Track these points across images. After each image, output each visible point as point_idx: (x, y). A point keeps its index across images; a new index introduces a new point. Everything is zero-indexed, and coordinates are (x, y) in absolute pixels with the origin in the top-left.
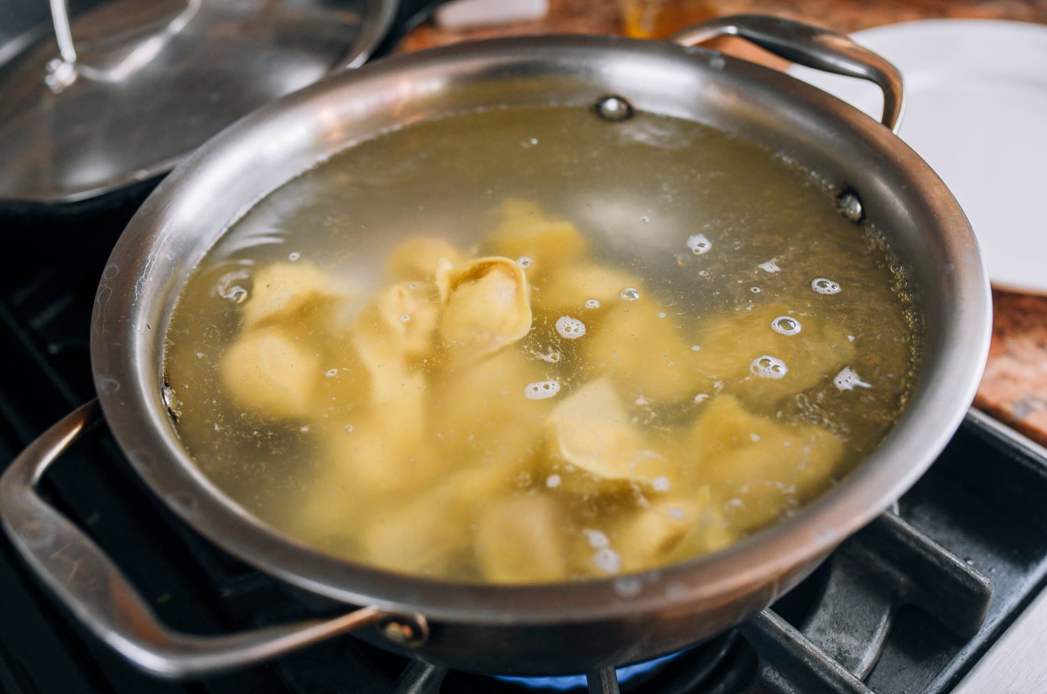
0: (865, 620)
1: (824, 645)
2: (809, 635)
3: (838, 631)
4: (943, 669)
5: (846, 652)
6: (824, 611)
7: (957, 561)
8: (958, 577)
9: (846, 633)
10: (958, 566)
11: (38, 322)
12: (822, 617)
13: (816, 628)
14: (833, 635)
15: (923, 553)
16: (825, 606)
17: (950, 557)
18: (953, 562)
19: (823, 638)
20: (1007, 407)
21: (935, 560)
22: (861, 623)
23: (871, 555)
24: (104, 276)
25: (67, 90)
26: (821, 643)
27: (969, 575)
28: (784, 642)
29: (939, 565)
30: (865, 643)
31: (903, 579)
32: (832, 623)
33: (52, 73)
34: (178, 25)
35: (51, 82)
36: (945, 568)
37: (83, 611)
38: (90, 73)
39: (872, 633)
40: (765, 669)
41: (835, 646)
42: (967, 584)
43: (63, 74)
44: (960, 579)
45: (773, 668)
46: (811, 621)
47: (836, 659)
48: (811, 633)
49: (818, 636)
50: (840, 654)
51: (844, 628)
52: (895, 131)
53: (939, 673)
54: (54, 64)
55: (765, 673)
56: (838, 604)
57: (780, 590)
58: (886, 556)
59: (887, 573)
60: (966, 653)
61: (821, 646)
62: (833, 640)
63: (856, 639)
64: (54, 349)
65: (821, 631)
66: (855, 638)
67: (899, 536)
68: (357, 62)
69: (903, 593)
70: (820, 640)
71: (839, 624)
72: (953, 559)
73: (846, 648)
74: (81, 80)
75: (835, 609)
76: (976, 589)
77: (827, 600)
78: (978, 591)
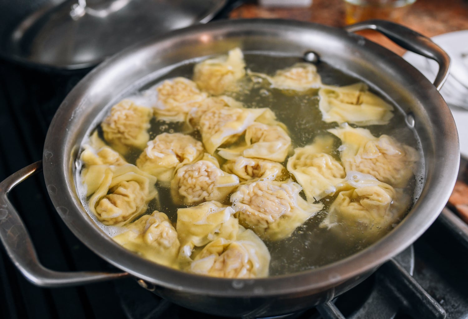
7: (430, 299)
8: (429, 307)
10: (430, 301)
13: (357, 317)
15: (415, 292)
16: (365, 307)
17: (428, 296)
18: (428, 299)
21: (420, 296)
23: (393, 288)
24: (61, 106)
27: (435, 307)
29: (421, 299)
31: (405, 302)
33: (74, 10)
36: (424, 301)
42: (433, 311)
43: (79, 11)
46: (356, 313)
52: (438, 89)
54: (75, 6)
56: (371, 307)
58: (399, 290)
59: (398, 298)
67: (406, 281)
68: (205, 21)
72: (429, 298)
74: (87, 15)
75: (369, 309)
76: (437, 314)
77: (366, 304)
78: (437, 316)
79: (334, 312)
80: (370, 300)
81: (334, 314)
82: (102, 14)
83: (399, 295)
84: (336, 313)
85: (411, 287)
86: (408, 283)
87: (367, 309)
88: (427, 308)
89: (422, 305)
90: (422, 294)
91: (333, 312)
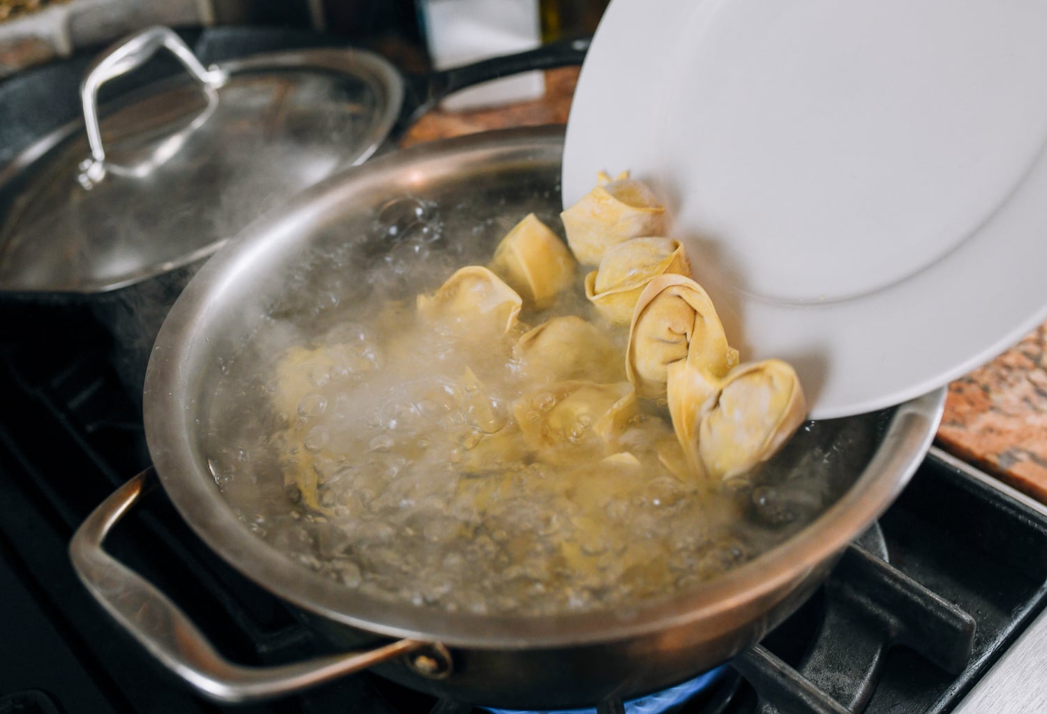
0: (857, 659)
1: (819, 683)
2: (805, 675)
3: (833, 670)
4: (932, 704)
5: (839, 689)
6: (819, 652)
8: (941, 616)
9: (840, 671)
10: (941, 605)
11: (74, 404)
12: (817, 657)
13: (812, 667)
14: (829, 674)
15: (909, 594)
16: (821, 647)
17: (934, 597)
18: (937, 601)
19: (819, 677)
20: (992, 458)
21: (919, 600)
22: (854, 662)
23: (863, 600)
25: (97, 186)
26: (817, 682)
27: (951, 613)
28: (780, 679)
29: (923, 605)
30: (858, 681)
31: (893, 621)
32: (826, 663)
33: (85, 172)
34: (199, 123)
35: (83, 180)
36: (930, 608)
37: (154, 647)
38: (118, 170)
39: (865, 671)
40: (764, 707)
41: (830, 683)
42: (951, 621)
43: (94, 172)
44: (944, 617)
45: (772, 706)
46: (807, 661)
47: (831, 694)
48: (808, 672)
49: (813, 675)
50: (834, 691)
51: (838, 667)
53: (929, 707)
54: (86, 164)
55: (764, 710)
56: (832, 645)
57: (770, 624)
58: (876, 599)
59: (878, 616)
60: (955, 688)
61: (816, 683)
62: (828, 679)
63: (850, 677)
64: (90, 428)
65: (817, 670)
66: (848, 675)
67: (886, 579)
69: (893, 634)
70: (815, 678)
71: (834, 664)
73: (840, 684)
74: (109, 177)
75: (829, 649)
76: (959, 626)
77: (822, 641)
78: (961, 628)
79: (773, 663)
80: (827, 633)
81: (773, 667)
82: (142, 171)
83: (877, 610)
84: (778, 664)
85: (898, 587)
86: (890, 582)
87: (825, 650)
88: (939, 619)
89: (927, 615)
90: (922, 595)
91: (771, 663)
